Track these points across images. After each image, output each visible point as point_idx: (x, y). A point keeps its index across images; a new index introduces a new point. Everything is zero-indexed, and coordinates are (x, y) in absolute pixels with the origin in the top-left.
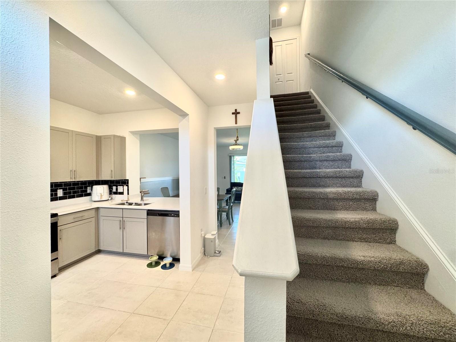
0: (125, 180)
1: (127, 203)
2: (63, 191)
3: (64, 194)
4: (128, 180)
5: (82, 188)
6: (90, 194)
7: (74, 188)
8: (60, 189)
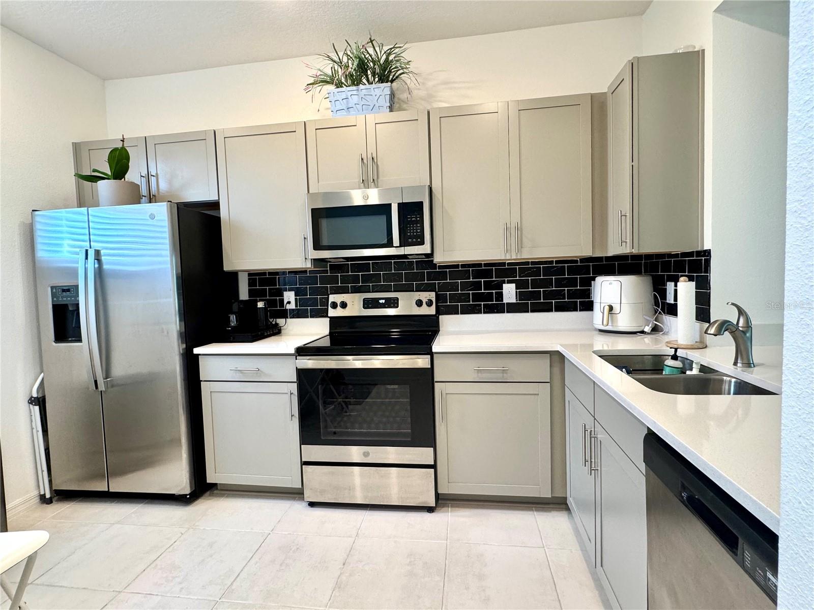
0: (699, 253)
1: (675, 357)
2: (517, 288)
3: (520, 295)
4: (707, 253)
5: (573, 282)
6: (588, 306)
7: (548, 283)
8: (509, 282)
